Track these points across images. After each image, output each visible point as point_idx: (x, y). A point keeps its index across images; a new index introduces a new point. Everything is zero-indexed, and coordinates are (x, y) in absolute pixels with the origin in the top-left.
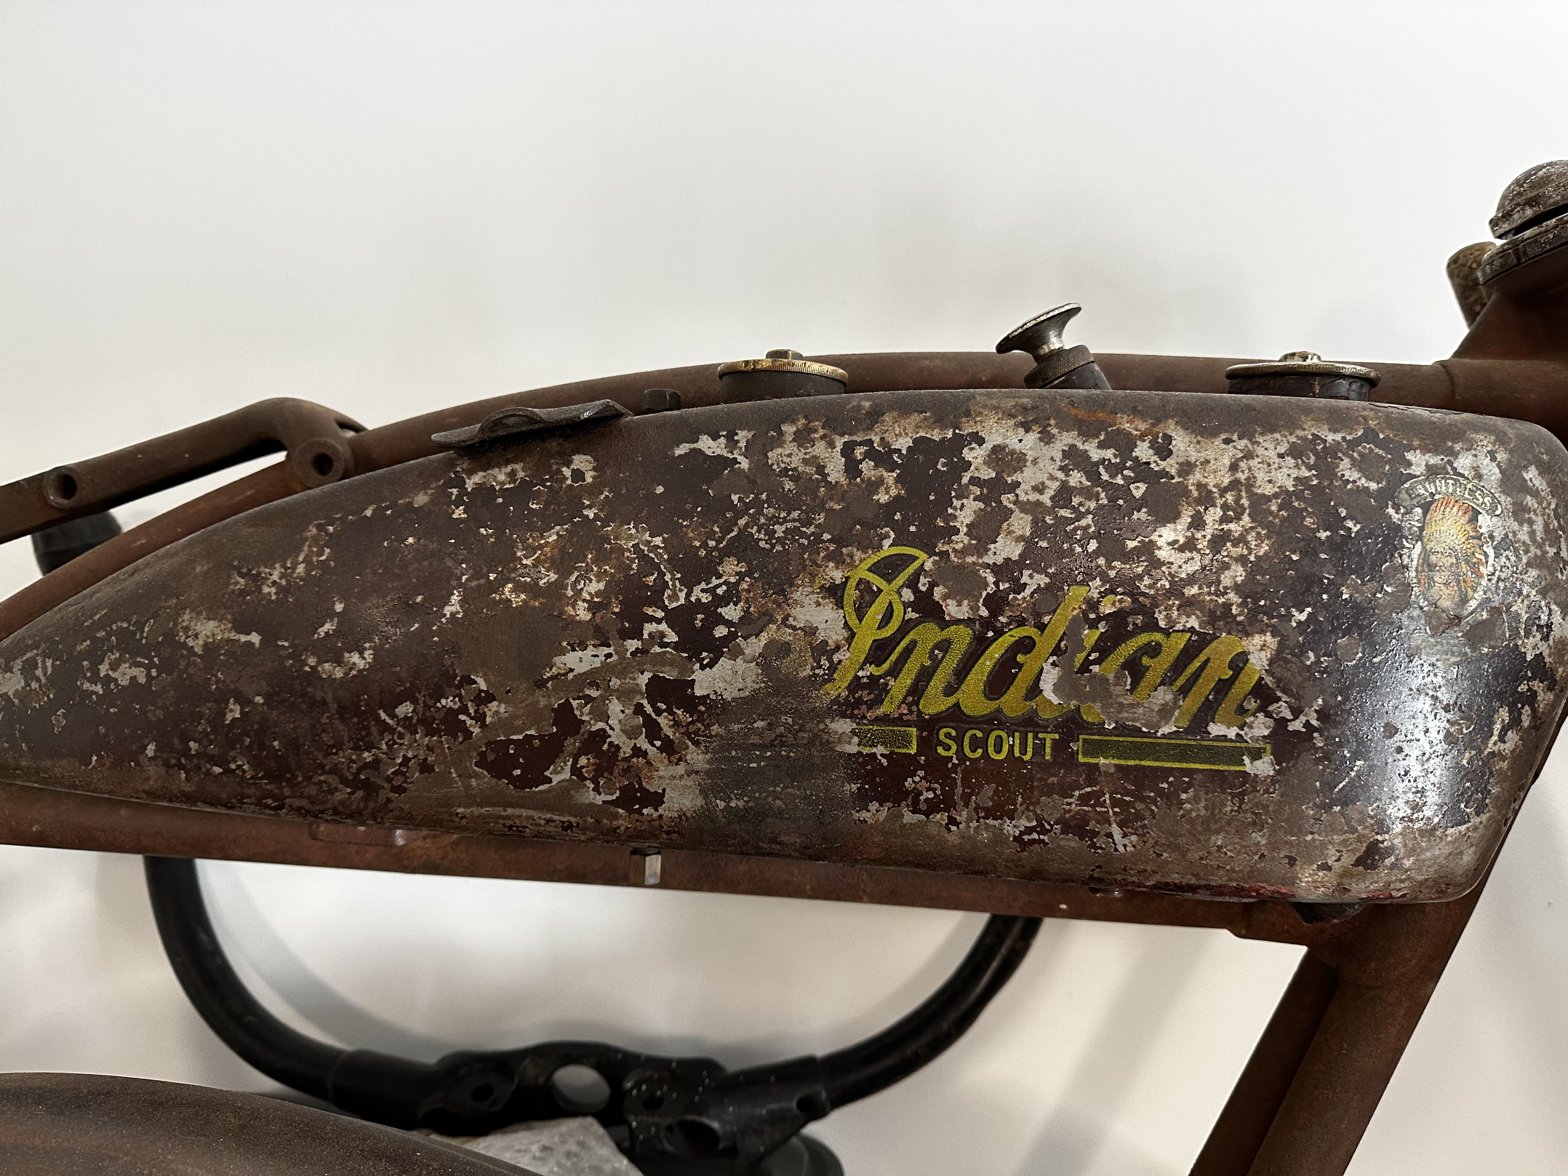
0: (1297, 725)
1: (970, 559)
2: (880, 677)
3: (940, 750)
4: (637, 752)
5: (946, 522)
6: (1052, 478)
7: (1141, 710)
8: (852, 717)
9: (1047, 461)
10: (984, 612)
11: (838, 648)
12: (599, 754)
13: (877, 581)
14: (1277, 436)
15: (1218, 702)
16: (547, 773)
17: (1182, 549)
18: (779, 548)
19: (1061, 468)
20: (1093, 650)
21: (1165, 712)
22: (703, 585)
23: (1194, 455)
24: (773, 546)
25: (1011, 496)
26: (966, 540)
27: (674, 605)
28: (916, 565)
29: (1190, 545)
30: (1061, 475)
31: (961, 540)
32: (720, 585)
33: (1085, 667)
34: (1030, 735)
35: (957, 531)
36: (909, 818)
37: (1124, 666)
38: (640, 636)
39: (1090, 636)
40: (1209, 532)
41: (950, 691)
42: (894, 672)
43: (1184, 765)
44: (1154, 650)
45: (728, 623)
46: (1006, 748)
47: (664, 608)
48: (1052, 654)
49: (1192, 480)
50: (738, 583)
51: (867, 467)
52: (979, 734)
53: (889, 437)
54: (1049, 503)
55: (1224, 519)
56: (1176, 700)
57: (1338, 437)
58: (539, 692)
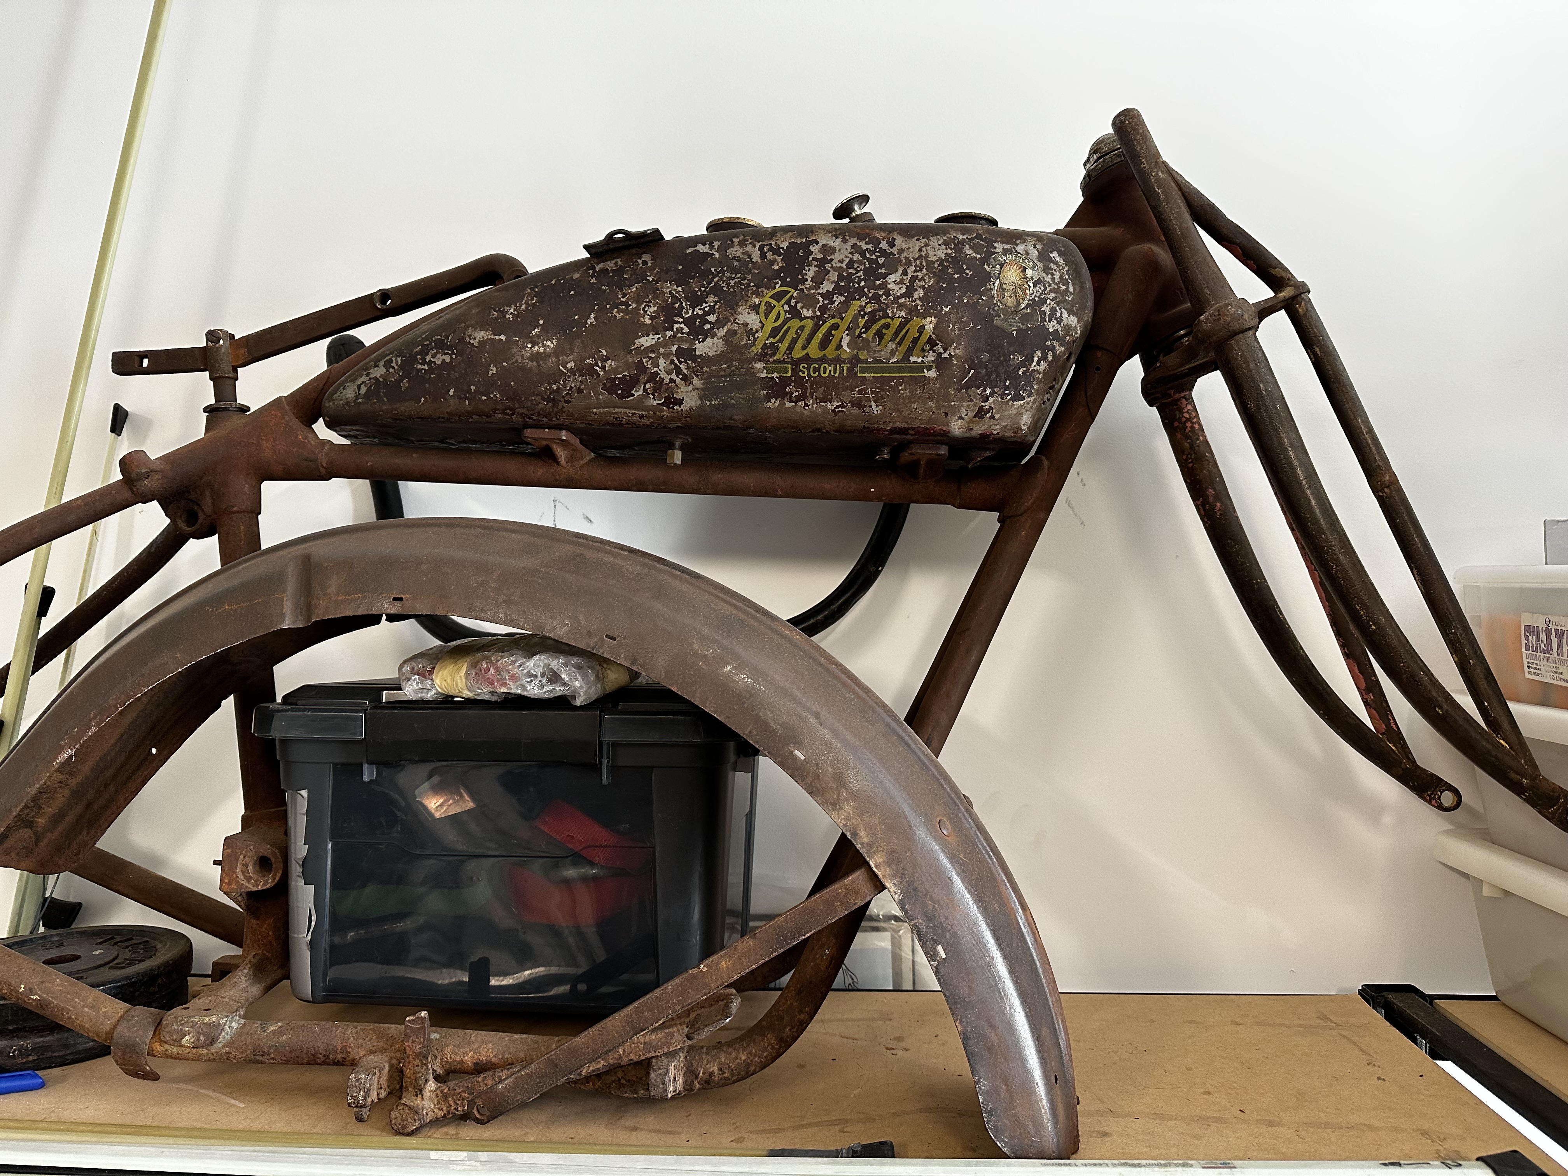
0: (946, 355)
1: (812, 291)
2: (775, 343)
3: (801, 374)
4: (672, 381)
5: (803, 276)
6: (846, 257)
7: (883, 353)
8: (764, 361)
9: (844, 250)
10: (818, 314)
11: (757, 331)
12: (655, 382)
13: (773, 302)
14: (939, 237)
15: (914, 347)
16: (633, 392)
17: (898, 284)
18: (732, 290)
19: (850, 253)
20: (863, 328)
21: (893, 353)
22: (699, 307)
23: (904, 246)
24: (729, 289)
25: (829, 265)
26: (811, 283)
27: (687, 316)
28: (790, 294)
29: (902, 282)
30: (850, 256)
31: (809, 283)
32: (706, 307)
33: (860, 336)
34: (838, 366)
35: (807, 280)
36: (788, 404)
37: (875, 334)
38: (672, 330)
39: (862, 322)
40: (909, 276)
41: (804, 348)
42: (781, 341)
43: (900, 375)
44: (887, 326)
45: (710, 323)
46: (828, 371)
47: (683, 317)
48: (847, 330)
49: (903, 255)
50: (714, 305)
51: (769, 255)
52: (817, 366)
53: (778, 242)
54: (845, 267)
55: (915, 271)
56: (897, 347)
57: (965, 237)
58: (628, 356)
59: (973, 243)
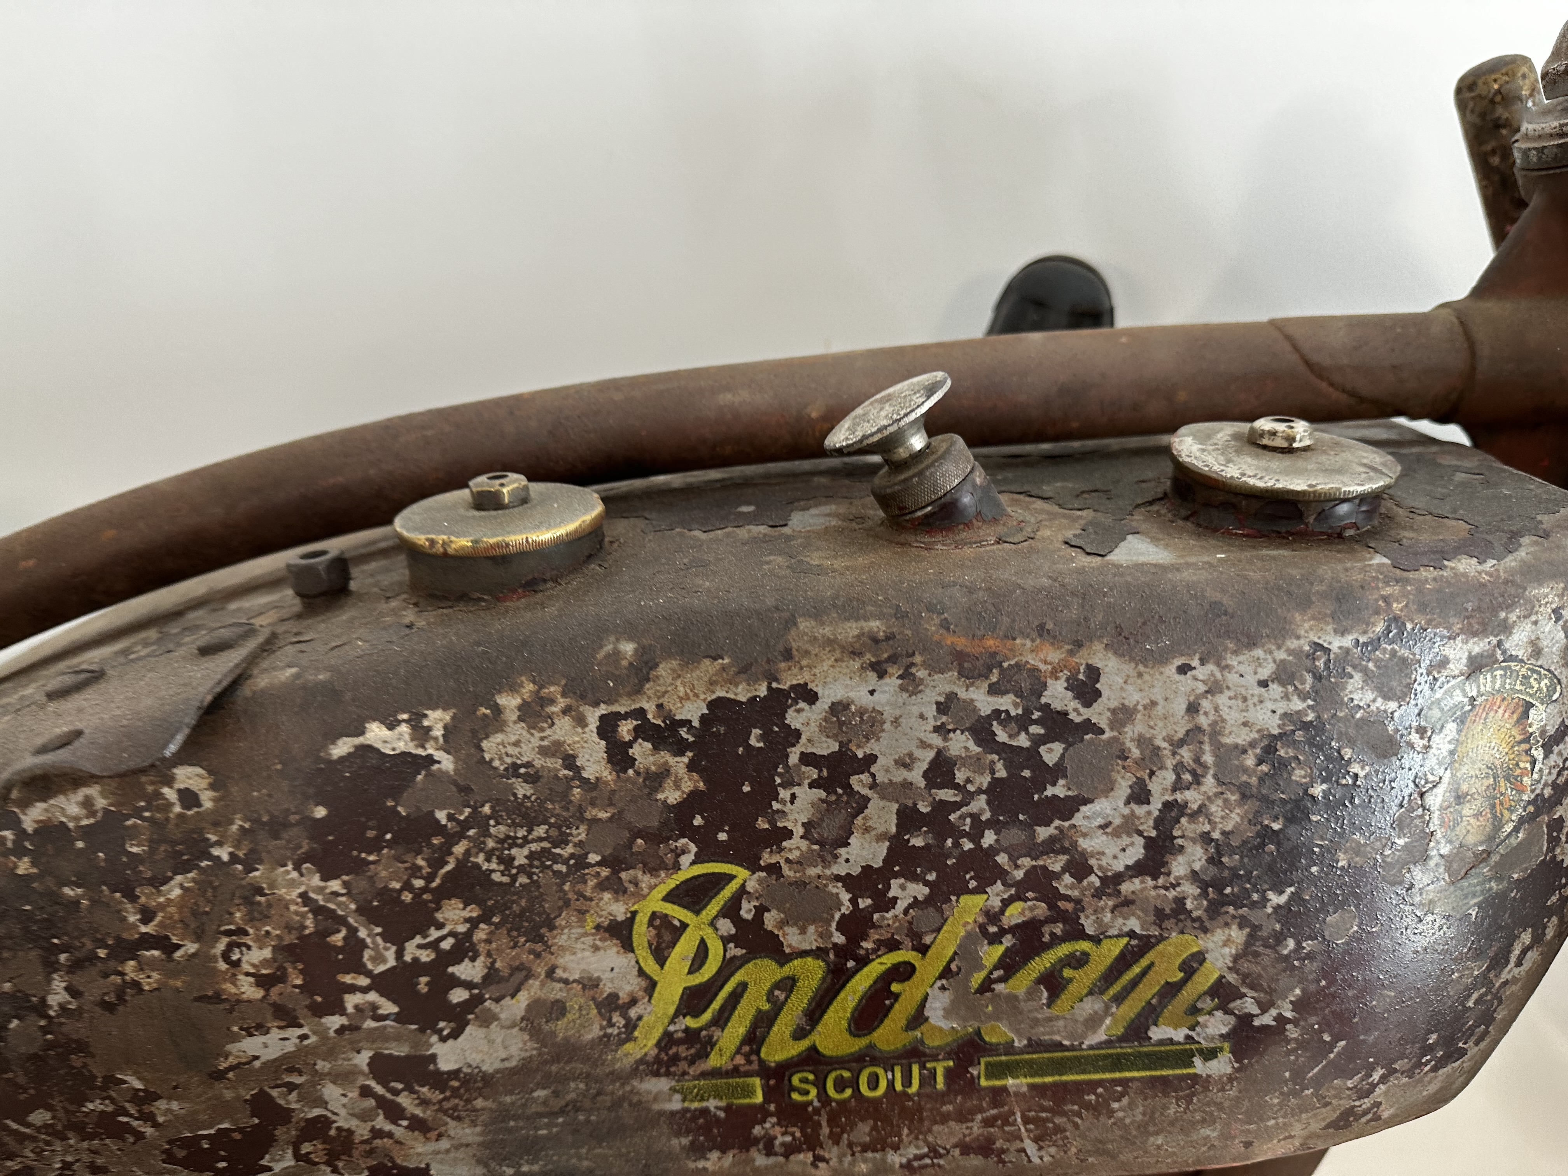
0: (1267, 1019)
1: (812, 871)
2: (701, 1029)
3: (795, 1096)
4: (377, 1133)
5: (772, 823)
6: (924, 745)
7: (1061, 1023)
8: (668, 1074)
9: (914, 721)
10: (839, 939)
11: (634, 1002)
12: (327, 1139)
13: (677, 913)
14: (1259, 652)
15: (1163, 1005)
16: (264, 1162)
17: (1116, 834)
18: (523, 880)
19: (937, 729)
20: (996, 968)
21: (1093, 1022)
22: (418, 940)
23: (1134, 697)
24: (514, 878)
25: (865, 777)
26: (804, 844)
27: (381, 968)
28: (733, 886)
29: (1129, 827)
30: (937, 741)
31: (796, 846)
32: (443, 938)
33: (986, 986)
34: (915, 1069)
35: (788, 834)
36: (761, 1160)
37: (1040, 981)
38: (342, 1012)
39: (992, 954)
40: (1156, 806)
41: (799, 1034)
42: (721, 1020)
43: (1117, 1075)
44: (1080, 961)
45: (468, 985)
46: (883, 1084)
47: (368, 974)
48: (940, 977)
49: (1131, 732)
50: (469, 934)
51: (641, 751)
52: (846, 1074)
53: (671, 703)
54: (922, 783)
55: (1178, 786)
56: (1107, 1008)
57: (1347, 641)
58: (219, 1086)
59: (1377, 661)
